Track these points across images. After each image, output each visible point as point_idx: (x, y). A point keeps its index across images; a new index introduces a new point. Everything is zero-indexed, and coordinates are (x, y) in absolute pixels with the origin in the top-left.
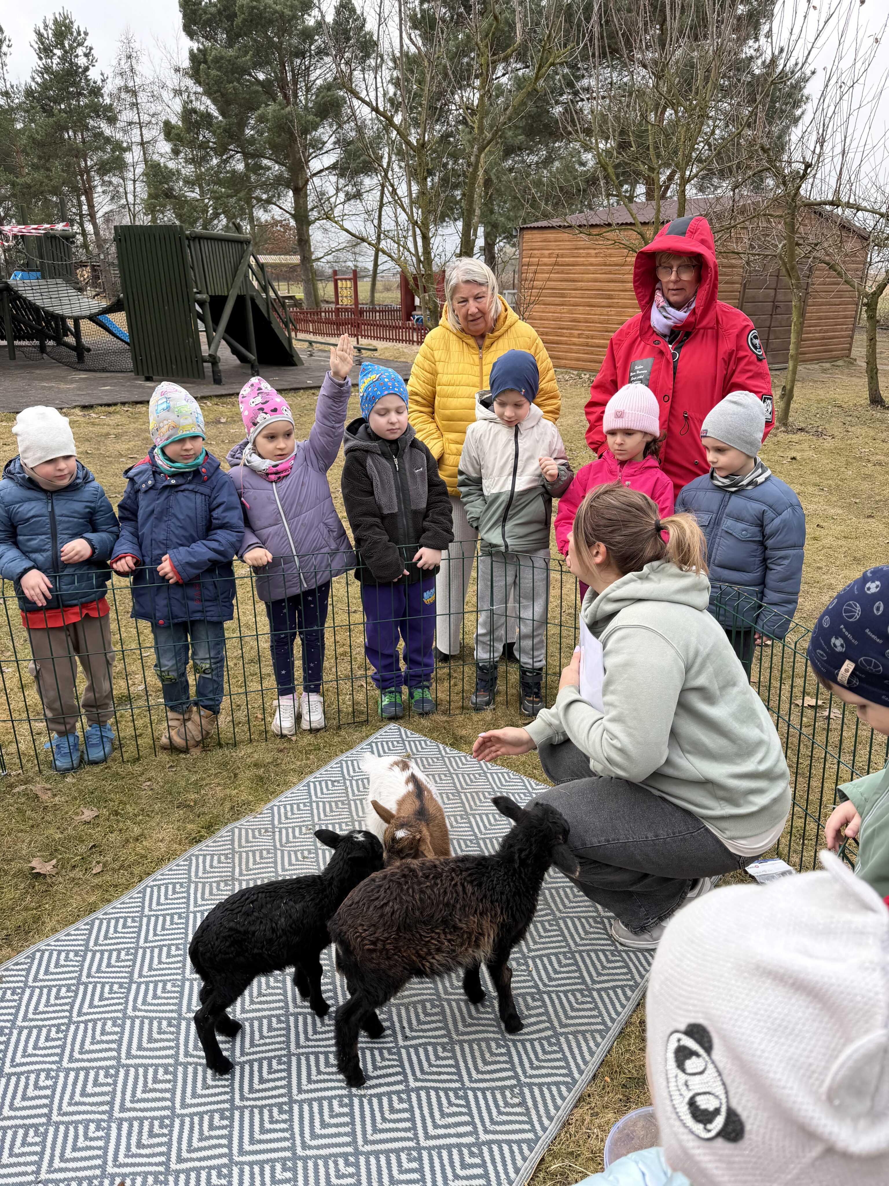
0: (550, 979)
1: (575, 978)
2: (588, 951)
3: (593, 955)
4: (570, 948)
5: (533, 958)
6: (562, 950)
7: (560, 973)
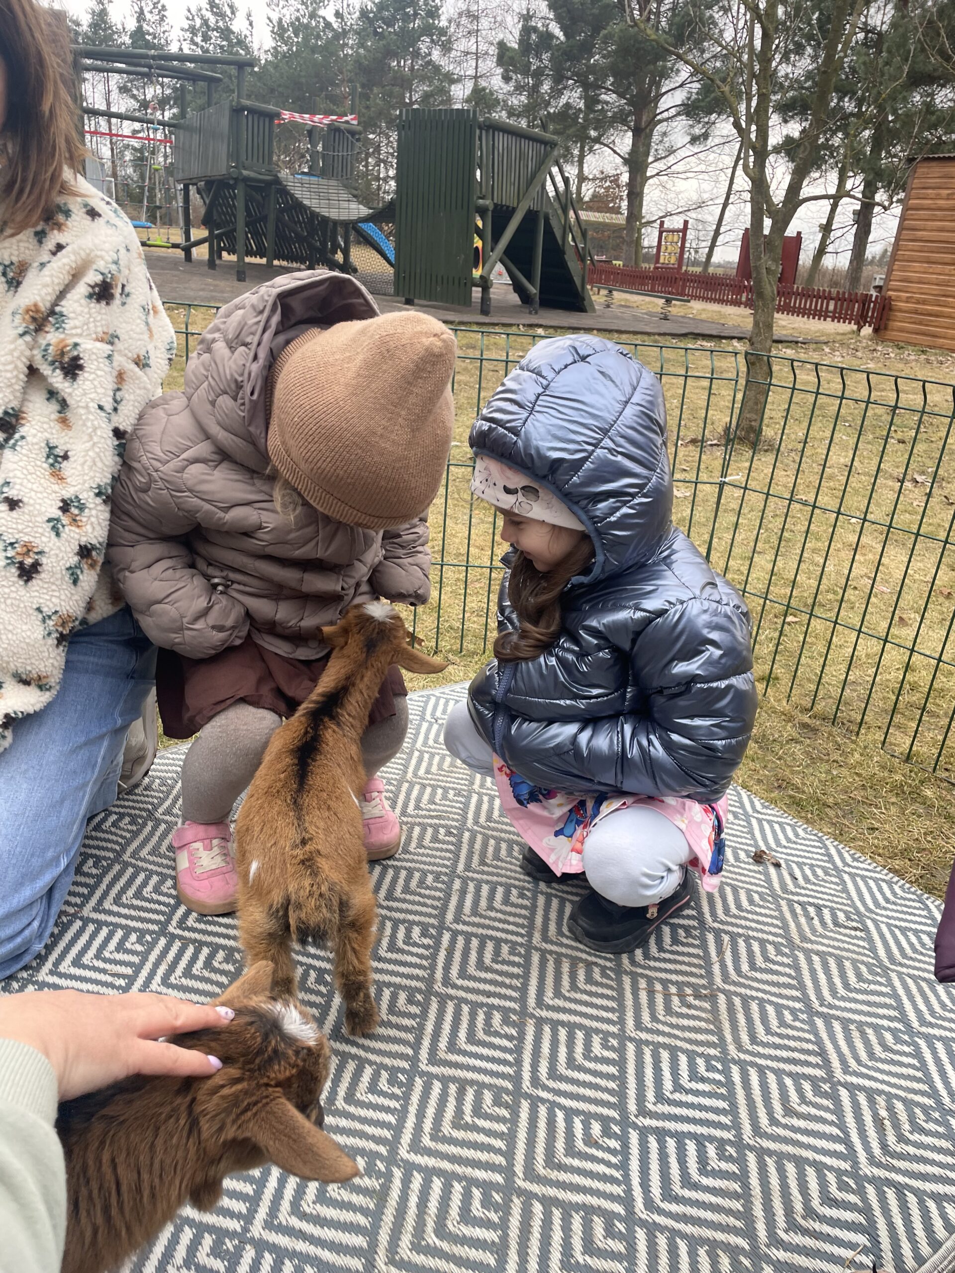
0: (668, 1195)
1: (729, 1212)
2: (781, 1157)
3: (791, 1168)
4: (739, 1135)
5: (644, 1132)
6: (718, 1133)
7: (696, 1187)
